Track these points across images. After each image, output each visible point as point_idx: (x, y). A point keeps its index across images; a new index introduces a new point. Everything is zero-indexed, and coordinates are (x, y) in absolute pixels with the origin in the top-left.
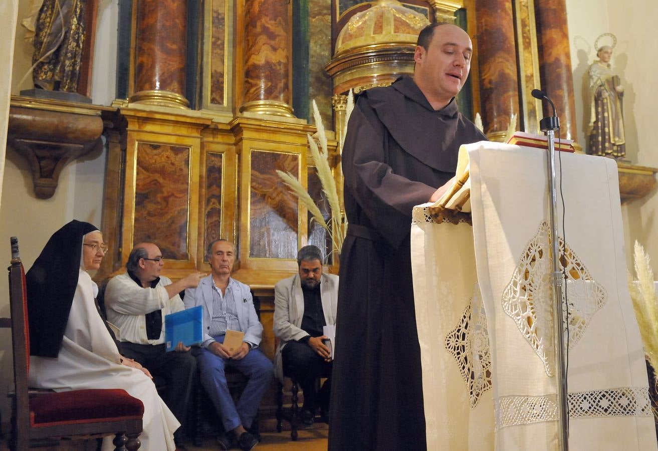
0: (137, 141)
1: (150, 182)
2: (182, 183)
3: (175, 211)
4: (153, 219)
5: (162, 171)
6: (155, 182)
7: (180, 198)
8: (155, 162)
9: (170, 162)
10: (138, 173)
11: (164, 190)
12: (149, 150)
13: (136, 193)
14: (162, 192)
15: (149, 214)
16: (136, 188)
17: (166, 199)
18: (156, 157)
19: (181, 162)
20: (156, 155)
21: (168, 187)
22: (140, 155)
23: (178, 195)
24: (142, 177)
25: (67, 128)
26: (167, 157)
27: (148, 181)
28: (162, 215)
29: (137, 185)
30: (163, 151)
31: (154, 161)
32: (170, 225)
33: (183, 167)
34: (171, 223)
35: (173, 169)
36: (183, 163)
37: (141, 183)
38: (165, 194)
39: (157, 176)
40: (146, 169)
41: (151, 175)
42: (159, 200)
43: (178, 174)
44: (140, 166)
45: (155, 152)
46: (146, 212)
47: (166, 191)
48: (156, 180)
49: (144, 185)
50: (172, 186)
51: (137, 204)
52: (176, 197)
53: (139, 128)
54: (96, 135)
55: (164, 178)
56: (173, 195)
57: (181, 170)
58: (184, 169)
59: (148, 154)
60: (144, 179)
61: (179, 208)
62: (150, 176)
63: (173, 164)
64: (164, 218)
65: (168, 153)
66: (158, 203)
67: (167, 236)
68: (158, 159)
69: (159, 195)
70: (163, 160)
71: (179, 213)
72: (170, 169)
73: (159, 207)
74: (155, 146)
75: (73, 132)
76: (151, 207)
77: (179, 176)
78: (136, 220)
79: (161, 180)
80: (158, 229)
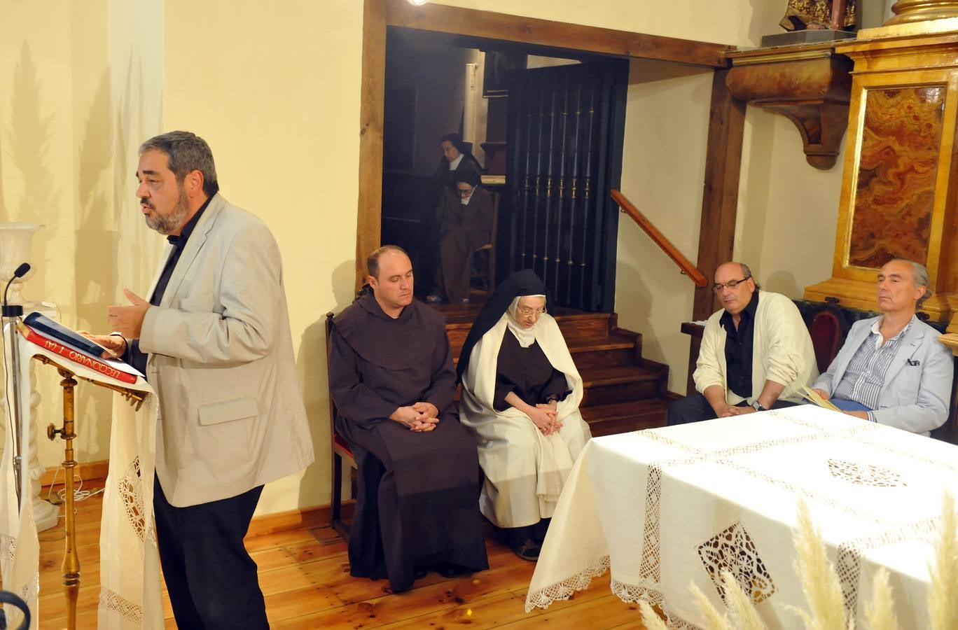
0: (866, 88)
1: (882, 150)
2: (929, 149)
3: (912, 196)
4: (880, 208)
5: (899, 133)
6: (888, 150)
7: (922, 173)
8: (891, 117)
9: (912, 115)
10: (865, 139)
11: (900, 162)
12: (882, 99)
13: (861, 169)
14: (897, 166)
15: (877, 201)
16: (861, 162)
17: (901, 177)
18: (892, 109)
19: (930, 113)
20: (892, 106)
21: (906, 155)
22: (870, 110)
23: (921, 170)
24: (870, 144)
25: (791, 82)
26: (909, 108)
27: (878, 149)
28: (894, 201)
29: (863, 157)
30: (904, 98)
31: (888, 117)
32: (903, 218)
33: (932, 122)
34: (906, 215)
35: (916, 127)
36: (934, 113)
37: (868, 154)
38: (901, 168)
39: (892, 142)
40: (876, 131)
41: (882, 139)
42: (891, 178)
43: (922, 134)
44: (869, 128)
45: (892, 101)
46: (871, 198)
47: (902, 164)
48: (889, 147)
49: (872, 156)
50: (912, 154)
51: (860, 186)
52: (917, 172)
53: (868, 68)
54: (824, 87)
55: (901, 144)
56: (912, 169)
57: (929, 126)
58: (934, 125)
59: (881, 106)
60: (873, 146)
61: (919, 191)
62: (881, 142)
63: (916, 118)
64: (895, 206)
65: (910, 101)
66: (890, 183)
67: (897, 235)
68: (895, 112)
69: (892, 171)
70: (903, 113)
71: (919, 197)
72: (911, 126)
73: (891, 189)
74: (891, 92)
75: (798, 88)
76: (878, 189)
77: (925, 137)
78: (857, 209)
79: (897, 147)
80: (887, 223)
